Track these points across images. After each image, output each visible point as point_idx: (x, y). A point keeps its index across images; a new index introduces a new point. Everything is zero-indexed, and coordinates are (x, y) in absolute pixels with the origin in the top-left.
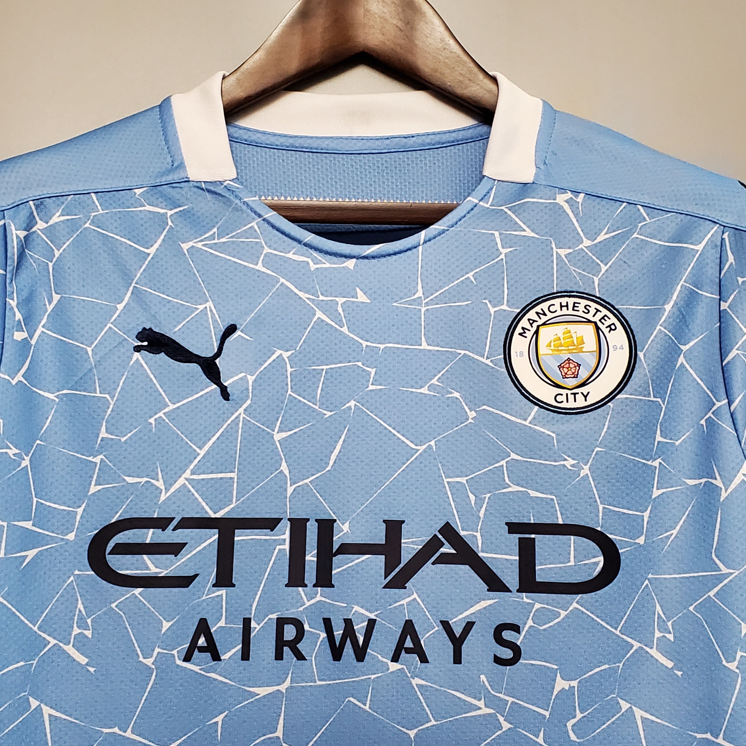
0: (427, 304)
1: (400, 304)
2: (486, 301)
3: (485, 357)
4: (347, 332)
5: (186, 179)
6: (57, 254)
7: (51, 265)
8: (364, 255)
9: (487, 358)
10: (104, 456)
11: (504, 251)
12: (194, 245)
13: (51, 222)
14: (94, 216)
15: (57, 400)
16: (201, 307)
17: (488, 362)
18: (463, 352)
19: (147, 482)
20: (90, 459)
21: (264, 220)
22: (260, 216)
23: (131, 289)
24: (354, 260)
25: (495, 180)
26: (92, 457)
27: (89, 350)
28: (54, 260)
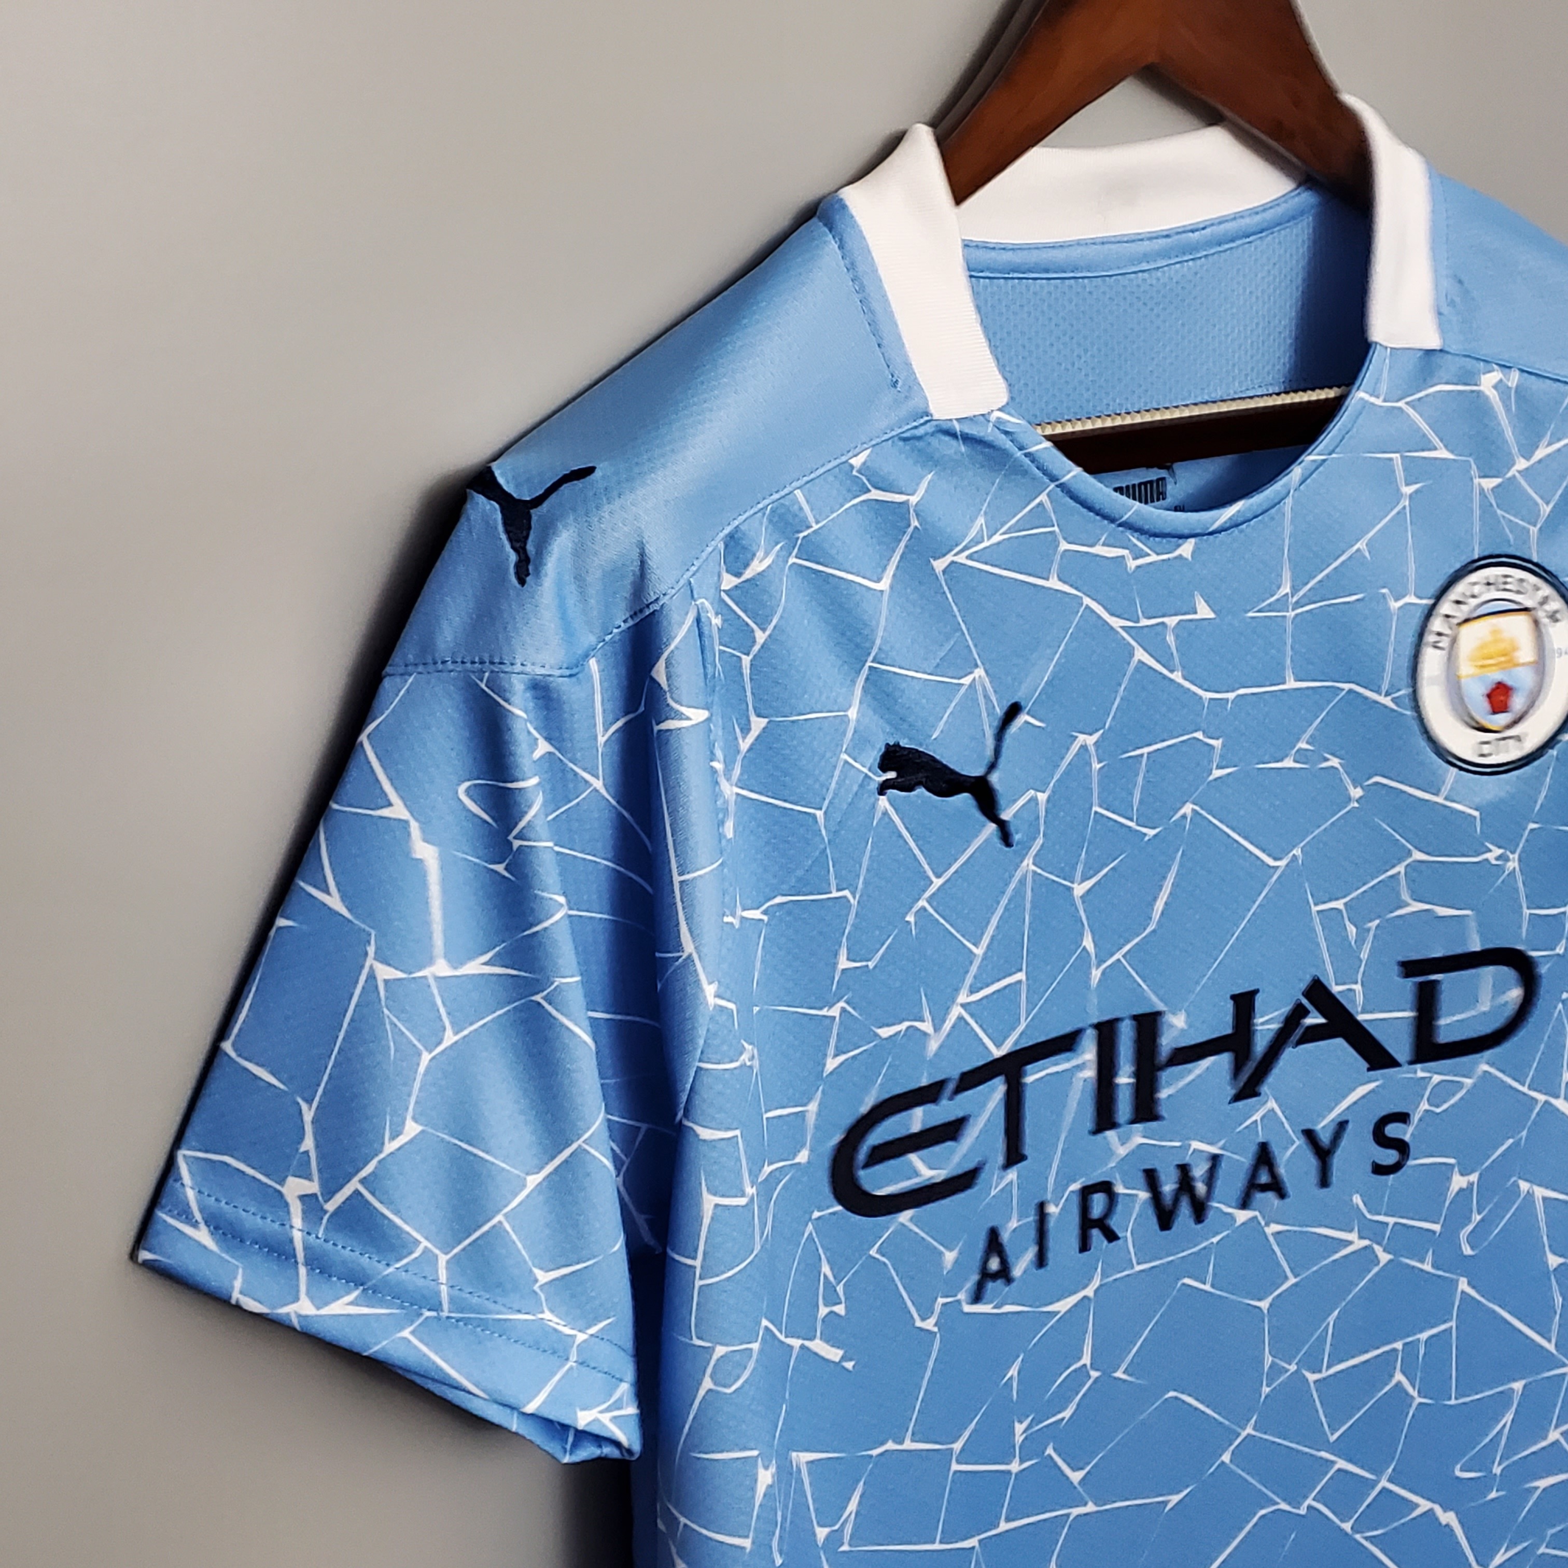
0: (1298, 605)
1: (1259, 611)
2: (1384, 591)
3: (1383, 694)
4: (1180, 680)
5: (926, 418)
6: (761, 637)
7: (746, 660)
8: (1211, 530)
9: (1387, 694)
10: (847, 1002)
11: (1408, 490)
12: (956, 559)
13: (748, 574)
14: (804, 537)
15: (765, 918)
16: (967, 681)
17: (1387, 701)
18: (1347, 686)
19: (908, 1028)
20: (824, 1012)
21: (1062, 486)
22: (1053, 479)
23: (865, 672)
24: (1192, 541)
25: (1386, 348)
26: (826, 1009)
27: (819, 814)
28: (756, 648)
